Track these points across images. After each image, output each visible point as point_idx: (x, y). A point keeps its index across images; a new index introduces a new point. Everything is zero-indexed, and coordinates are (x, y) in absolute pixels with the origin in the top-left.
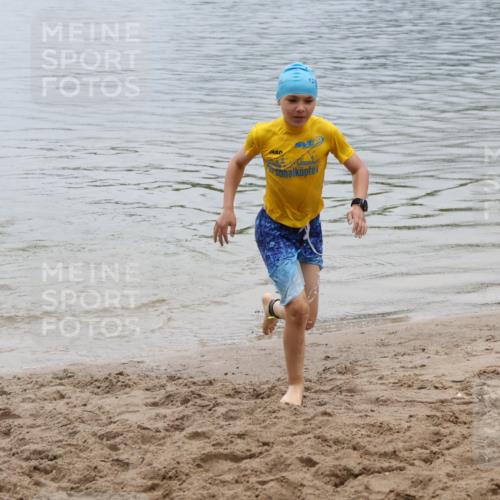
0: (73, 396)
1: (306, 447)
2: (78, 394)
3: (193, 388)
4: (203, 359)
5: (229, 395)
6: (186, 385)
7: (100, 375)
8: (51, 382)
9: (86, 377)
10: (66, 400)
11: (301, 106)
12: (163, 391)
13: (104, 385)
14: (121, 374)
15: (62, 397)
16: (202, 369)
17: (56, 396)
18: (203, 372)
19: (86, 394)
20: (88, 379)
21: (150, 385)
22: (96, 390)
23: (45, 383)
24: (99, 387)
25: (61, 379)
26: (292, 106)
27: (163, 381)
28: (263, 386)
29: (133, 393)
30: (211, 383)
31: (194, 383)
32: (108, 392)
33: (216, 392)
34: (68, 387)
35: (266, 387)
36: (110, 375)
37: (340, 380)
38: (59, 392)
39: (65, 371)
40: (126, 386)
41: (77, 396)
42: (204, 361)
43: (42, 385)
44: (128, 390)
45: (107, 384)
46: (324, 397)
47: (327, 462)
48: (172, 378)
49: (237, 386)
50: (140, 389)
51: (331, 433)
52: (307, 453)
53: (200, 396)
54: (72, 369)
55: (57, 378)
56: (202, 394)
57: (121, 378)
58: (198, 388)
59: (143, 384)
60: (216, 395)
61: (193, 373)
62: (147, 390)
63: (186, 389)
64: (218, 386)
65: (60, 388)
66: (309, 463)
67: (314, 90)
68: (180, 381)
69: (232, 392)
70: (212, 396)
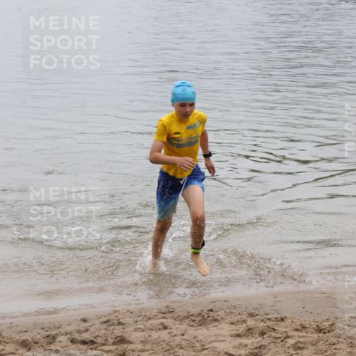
0: (174, 327)
2: (178, 326)
3: (269, 323)
4: (275, 300)
5: (297, 330)
6: (262, 320)
7: (195, 311)
8: (156, 316)
9: (184, 312)
10: (168, 331)
11: (188, 109)
12: (244, 325)
13: (198, 319)
14: (211, 310)
15: (165, 328)
16: (275, 308)
17: (160, 327)
18: (276, 310)
19: (184, 326)
20: (185, 314)
21: (234, 319)
22: (192, 323)
23: (152, 317)
24: (194, 321)
25: (164, 313)
26: (182, 109)
27: (244, 317)
28: (324, 323)
29: (220, 326)
30: (282, 320)
31: (269, 319)
32: (201, 325)
33: (287, 327)
34: (170, 320)
35: (327, 324)
36: (202, 311)
38: (162, 324)
39: (167, 307)
40: (215, 320)
41: (178, 327)
42: (277, 301)
43: (150, 318)
44: (216, 323)
45: (200, 318)
48: (251, 315)
49: (304, 323)
50: (226, 323)
53: (274, 329)
54: (173, 305)
55: (161, 312)
56: (276, 328)
57: (211, 313)
58: (272, 323)
59: (229, 319)
60: (287, 330)
61: (268, 311)
62: (232, 324)
63: (262, 324)
64: (288, 322)
65: (163, 321)
67: (194, 99)
68: (258, 317)
69: (299, 327)
70: (284, 330)
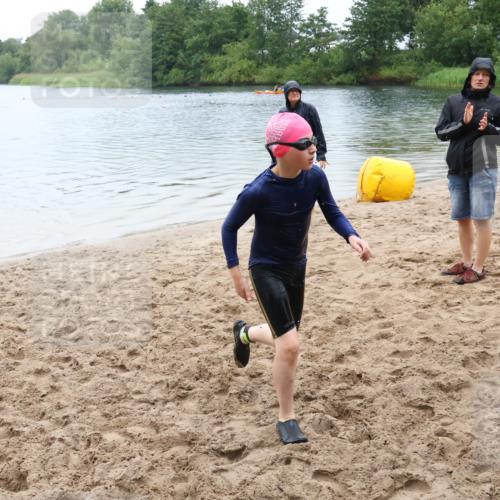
1: (152, 273)
37: (163, 249)
46: (157, 255)
47: (160, 279)
51: (161, 269)
52: (153, 275)
66: (154, 279)
